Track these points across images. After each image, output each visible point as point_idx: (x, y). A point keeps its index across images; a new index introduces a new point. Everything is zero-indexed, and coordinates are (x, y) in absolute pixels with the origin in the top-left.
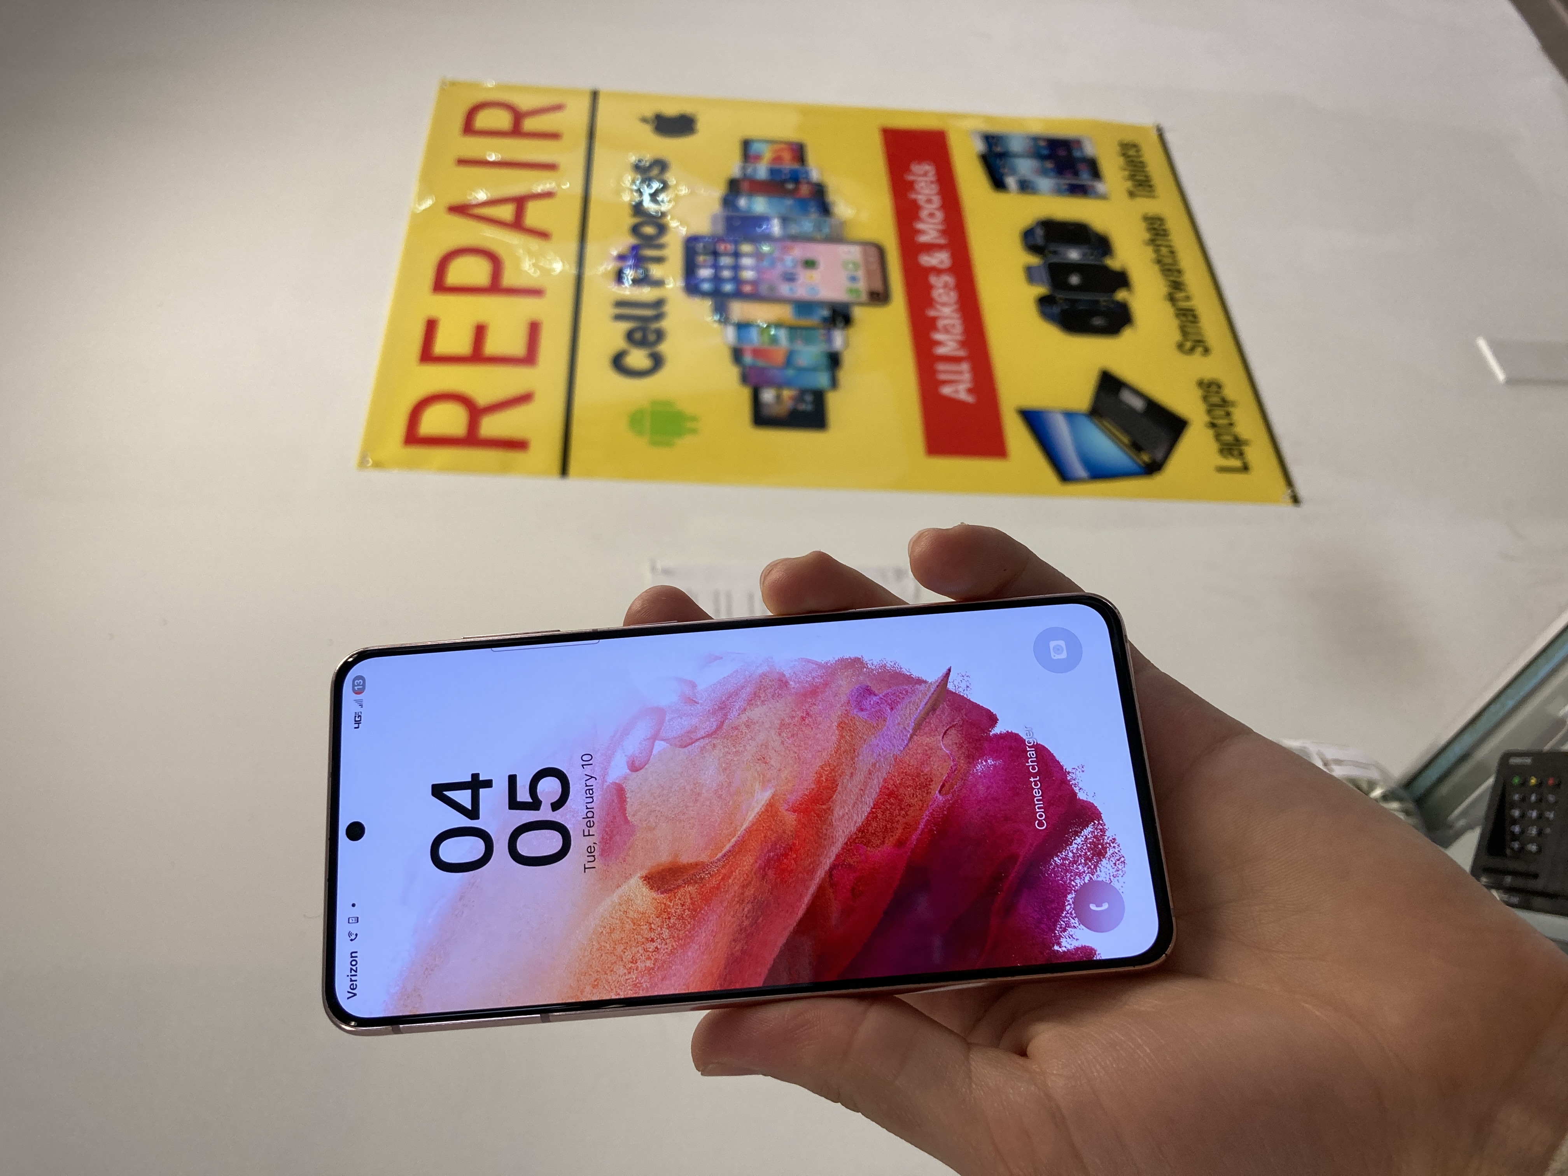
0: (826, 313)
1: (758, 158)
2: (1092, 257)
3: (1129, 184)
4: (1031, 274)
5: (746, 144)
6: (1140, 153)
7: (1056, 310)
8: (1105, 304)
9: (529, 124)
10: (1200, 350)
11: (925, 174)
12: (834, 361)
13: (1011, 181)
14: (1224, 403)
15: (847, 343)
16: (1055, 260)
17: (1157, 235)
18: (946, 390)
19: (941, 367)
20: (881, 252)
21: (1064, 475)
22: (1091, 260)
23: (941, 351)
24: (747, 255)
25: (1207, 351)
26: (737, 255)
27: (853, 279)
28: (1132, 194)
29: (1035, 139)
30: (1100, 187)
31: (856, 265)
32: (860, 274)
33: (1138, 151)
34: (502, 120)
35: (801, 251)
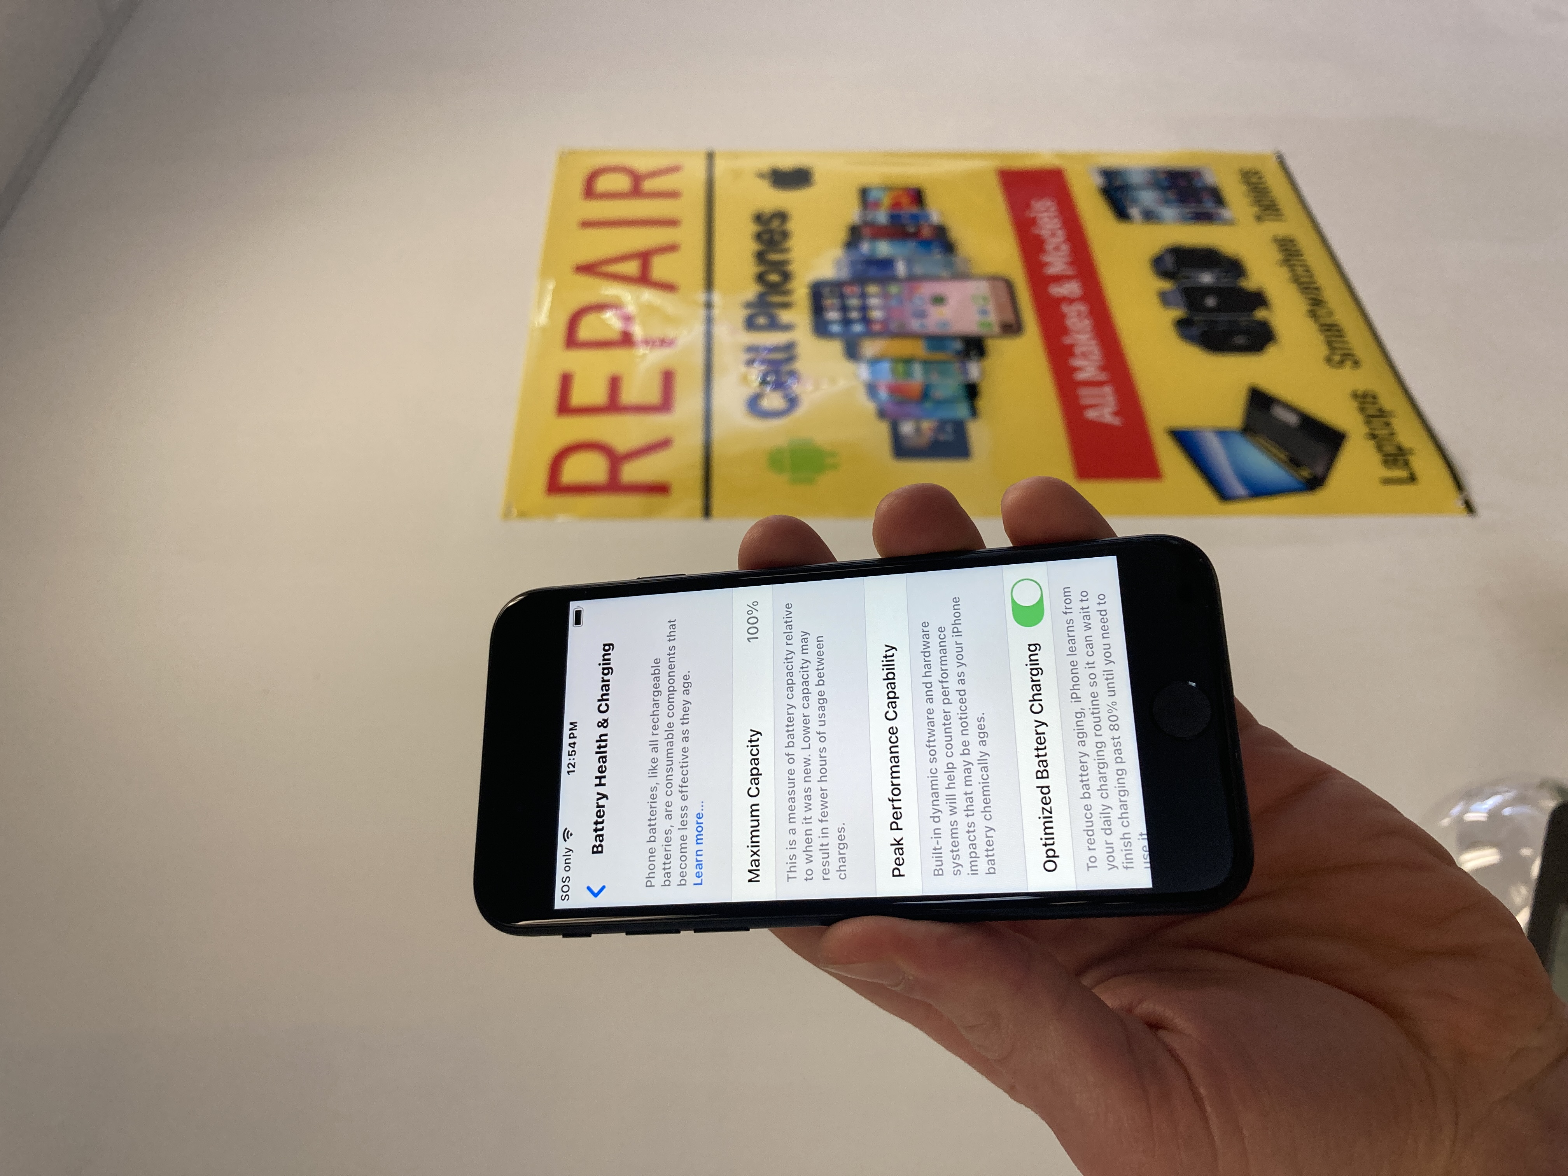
0: (958, 346)
1: (876, 205)
2: (1226, 280)
3: (1255, 209)
4: (1165, 299)
5: (864, 193)
6: (1263, 180)
7: (1195, 331)
8: (1244, 324)
9: (648, 185)
10: (1349, 363)
11: (1047, 211)
12: (972, 392)
13: (1134, 212)
14: (1382, 413)
15: (983, 373)
16: (1188, 284)
17: (1291, 255)
18: (1091, 414)
19: (1083, 392)
20: (1010, 286)
21: (1223, 494)
22: (1225, 282)
23: (1081, 376)
24: (874, 296)
25: (1356, 363)
26: (863, 296)
27: (984, 312)
28: (1259, 218)
29: (1154, 172)
30: (1226, 213)
31: (985, 299)
32: (991, 307)
33: (1260, 178)
34: (621, 183)
35: (928, 289)
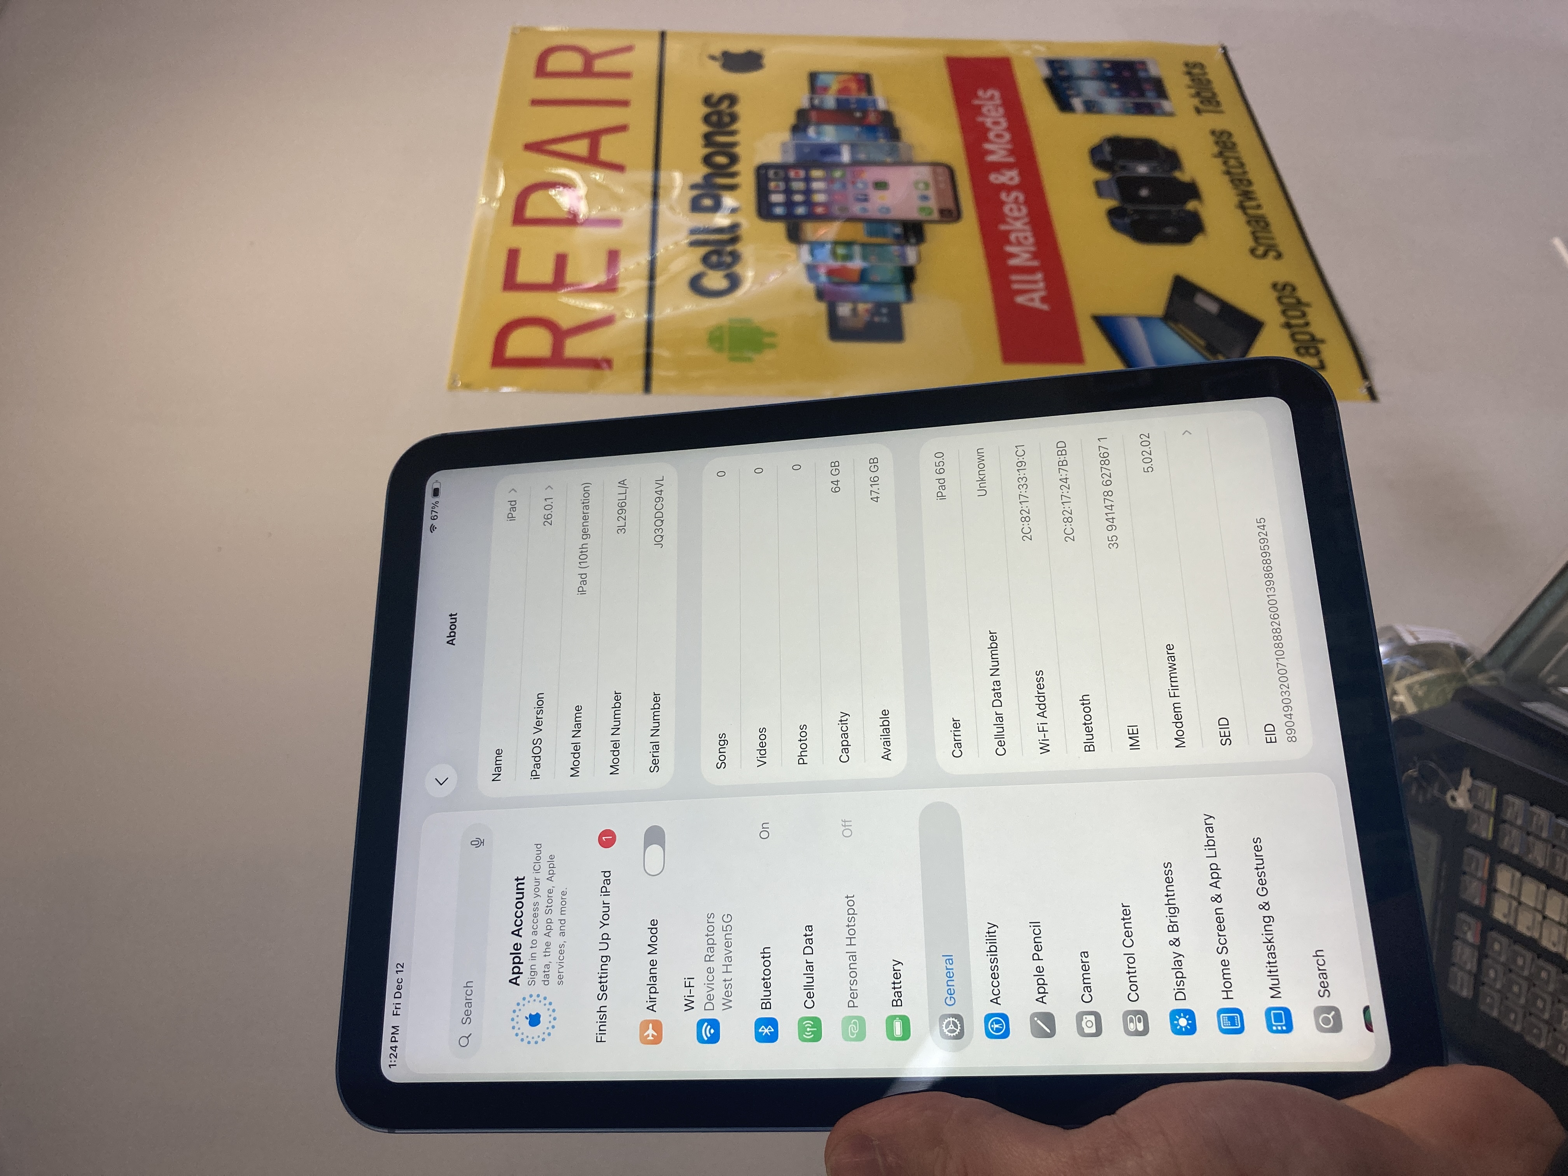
0: (898, 230)
1: (825, 89)
2: (1160, 171)
3: (1196, 101)
4: (1100, 188)
5: (813, 77)
6: (1205, 72)
7: (1127, 220)
8: (1174, 214)
9: (600, 65)
10: (1272, 254)
11: (992, 98)
12: (908, 275)
13: (1077, 103)
14: (1300, 304)
15: (919, 258)
16: (1124, 174)
17: (1225, 148)
18: (1020, 300)
19: (1015, 277)
20: (951, 172)
22: (1159, 174)
23: (1013, 262)
24: (817, 179)
25: (1279, 256)
26: (808, 180)
27: (925, 198)
28: (1198, 111)
29: (1100, 62)
30: (1166, 105)
31: (926, 185)
32: (931, 193)
33: (1203, 70)
34: (575, 62)
35: (872, 174)
